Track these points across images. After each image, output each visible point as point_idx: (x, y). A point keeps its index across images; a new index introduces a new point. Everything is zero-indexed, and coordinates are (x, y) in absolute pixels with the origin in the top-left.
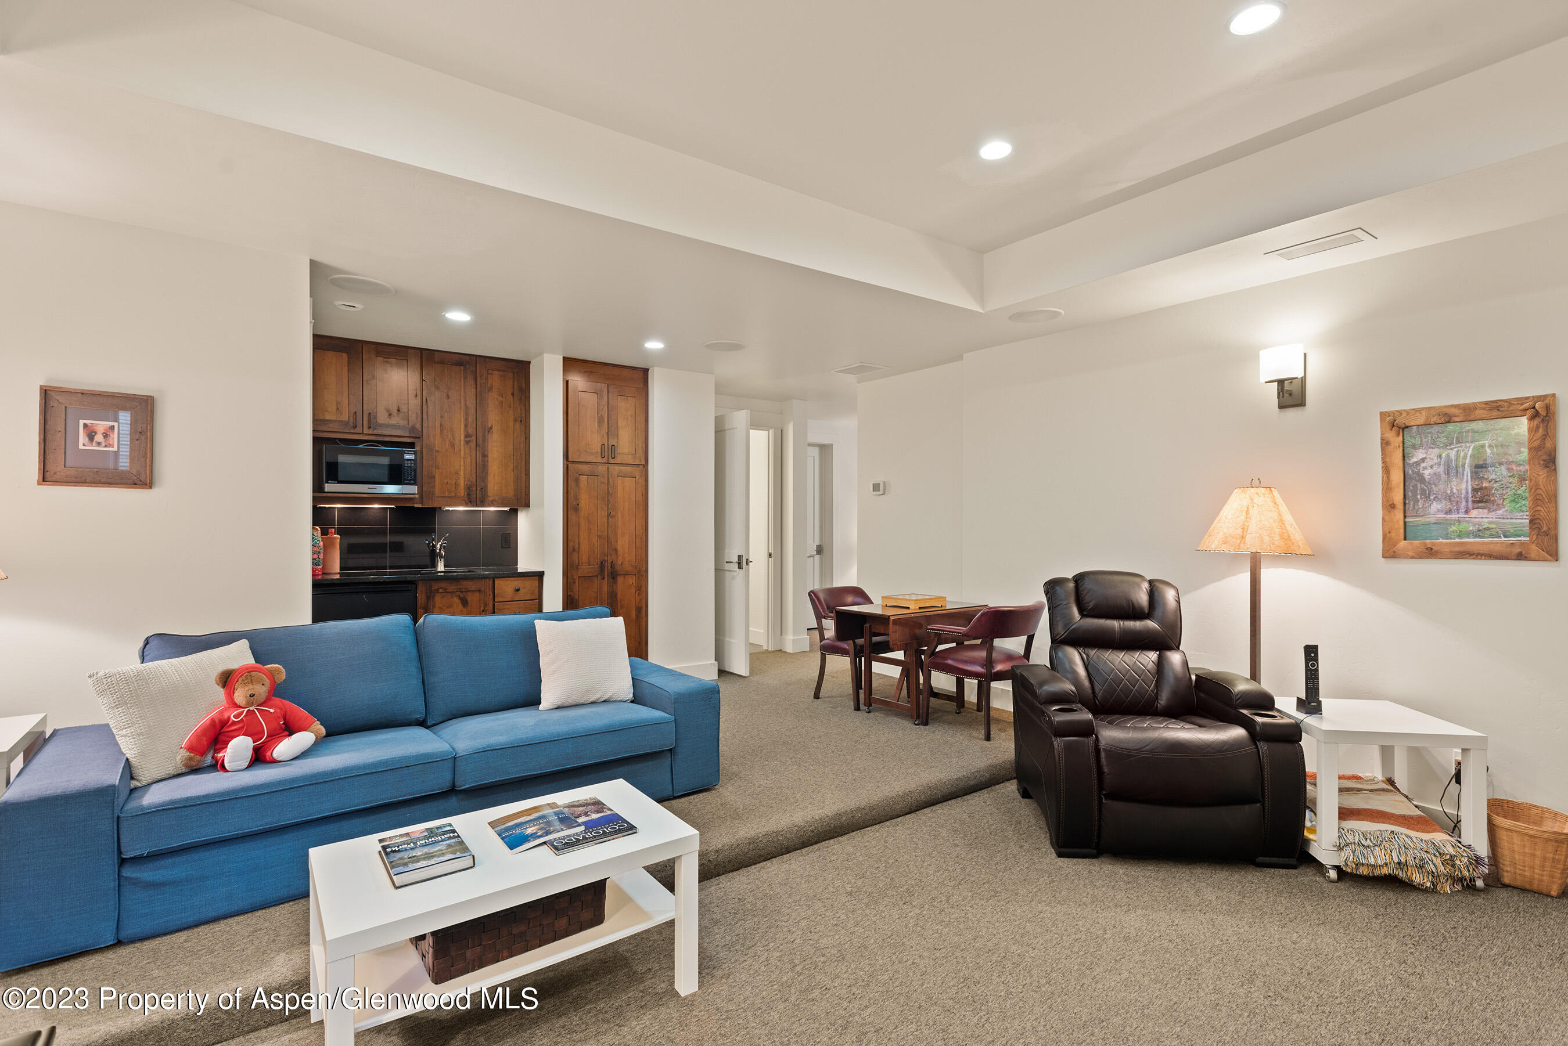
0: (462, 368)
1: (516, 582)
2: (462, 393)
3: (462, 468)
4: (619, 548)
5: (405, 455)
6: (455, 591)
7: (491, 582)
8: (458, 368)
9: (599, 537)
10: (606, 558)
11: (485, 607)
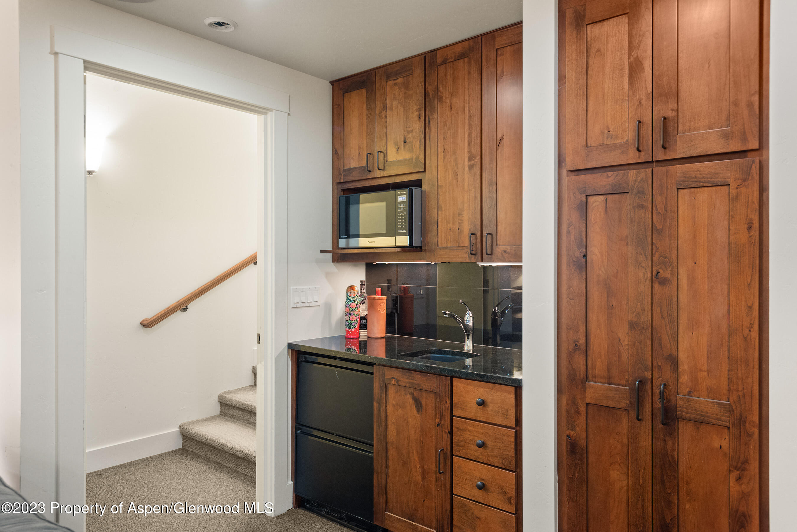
0: (466, 60)
1: (481, 390)
2: (466, 97)
3: (466, 205)
4: (683, 356)
5: (398, 197)
6: (408, 385)
7: (448, 382)
8: (461, 62)
9: (633, 325)
10: (648, 374)
11: (441, 420)
